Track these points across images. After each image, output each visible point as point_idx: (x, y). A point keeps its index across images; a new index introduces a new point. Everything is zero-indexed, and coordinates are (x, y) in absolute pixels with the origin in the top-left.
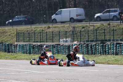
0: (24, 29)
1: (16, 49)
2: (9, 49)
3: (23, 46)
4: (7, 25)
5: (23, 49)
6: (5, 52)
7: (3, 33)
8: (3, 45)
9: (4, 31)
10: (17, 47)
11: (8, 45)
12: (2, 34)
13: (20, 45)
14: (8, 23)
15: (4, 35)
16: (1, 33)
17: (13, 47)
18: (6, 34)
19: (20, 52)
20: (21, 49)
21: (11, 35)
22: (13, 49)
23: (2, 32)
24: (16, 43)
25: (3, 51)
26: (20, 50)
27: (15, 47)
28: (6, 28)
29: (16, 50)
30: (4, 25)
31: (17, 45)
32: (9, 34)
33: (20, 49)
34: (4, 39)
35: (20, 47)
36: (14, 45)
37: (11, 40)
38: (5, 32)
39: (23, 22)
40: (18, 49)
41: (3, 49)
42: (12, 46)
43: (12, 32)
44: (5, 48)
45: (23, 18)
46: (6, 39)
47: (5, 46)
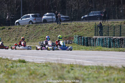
2: (87, 43)
3: (103, 40)
4: (83, 20)
5: (103, 43)
6: (84, 45)
7: (79, 27)
8: (81, 38)
10: (96, 40)
12: (79, 28)
13: (99, 39)
14: (83, 18)
15: (80, 29)
18: (83, 29)
21: (88, 29)
22: (92, 42)
23: (79, 26)
24: (94, 37)
25: (81, 45)
26: (99, 44)
27: (94, 41)
28: (82, 23)
29: (96, 43)
31: (97, 38)
32: (85, 28)
34: (80, 33)
35: (99, 41)
36: (93, 39)
37: (88, 35)
38: (81, 26)
39: (98, 17)
42: (91, 40)
43: (89, 27)
44: (83, 41)
45: (98, 13)
46: (82, 33)
47: (84, 40)
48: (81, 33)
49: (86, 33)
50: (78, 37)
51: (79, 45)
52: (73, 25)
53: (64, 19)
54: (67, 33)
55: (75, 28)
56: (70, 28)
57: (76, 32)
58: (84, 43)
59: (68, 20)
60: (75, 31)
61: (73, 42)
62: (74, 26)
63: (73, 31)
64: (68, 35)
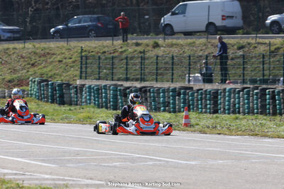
0: (95, 48)
1: (79, 95)
2: (62, 96)
3: (98, 90)
4: (53, 37)
5: (98, 97)
6: (52, 102)
7: (44, 55)
8: (47, 85)
9: (48, 51)
10: (82, 91)
11: (60, 85)
12: (42, 59)
13: (90, 87)
14: (55, 32)
15: (46, 62)
16: (40, 57)
17: (72, 91)
18: (52, 59)
19: (90, 103)
20: (92, 98)
21: (64, 61)
22: (72, 95)
23: (43, 52)
24: (78, 82)
25: (47, 101)
26: (90, 99)
27: (76, 91)
28: (52, 45)
29: (81, 98)
30: (45, 36)
31: (84, 85)
32: (59, 58)
33: (90, 96)
34: (45, 70)
35: (90, 92)
36: (76, 87)
37: (64, 74)
38: (48, 53)
39: (91, 31)
40: (86, 98)
41: (47, 95)
42: (70, 89)
43: (67, 55)
44: (52, 92)
45: (91, 21)
46: (50, 71)
47: (54, 89)
48: (49, 69)
49: (61, 70)
50: (39, 83)
51: (40, 103)
52: (30, 51)
53: (9, 35)
54: (15, 71)
55: (33, 58)
56: (22, 57)
57: (36, 69)
58: (53, 96)
60: (33, 65)
61: (28, 94)
62: (30, 54)
63: (29, 66)
64: (16, 76)
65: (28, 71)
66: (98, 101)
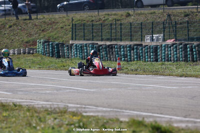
0: (86, 17)
1: (70, 51)
2: (58, 52)
3: (81, 47)
5: (82, 52)
6: (52, 56)
7: (51, 24)
8: (49, 45)
9: (53, 20)
10: (71, 48)
11: (57, 45)
12: (49, 26)
13: (76, 46)
14: (60, 7)
15: (52, 28)
16: (48, 25)
17: (65, 49)
18: (56, 27)
19: (77, 57)
20: (78, 53)
21: (65, 28)
22: (65, 51)
23: (50, 22)
24: (71, 42)
25: (49, 56)
26: (77, 54)
27: (68, 48)
28: (57, 16)
29: (71, 53)
31: (72, 44)
32: (61, 25)
33: (77, 51)
34: (52, 34)
35: (76, 49)
36: (68, 46)
37: (65, 37)
38: (54, 22)
40: (74, 52)
41: (49, 51)
42: (63, 47)
43: (67, 23)
44: (52, 50)
46: (55, 34)
47: (53, 47)
50: (44, 43)
51: (45, 57)
52: (41, 21)
54: (30, 35)
55: (43, 26)
56: (36, 25)
57: (45, 33)
58: (53, 52)
59: (35, 10)
60: (43, 30)
61: (36, 51)
62: (41, 23)
63: (40, 32)
64: (31, 38)
65: (40, 35)
66: (82, 55)
